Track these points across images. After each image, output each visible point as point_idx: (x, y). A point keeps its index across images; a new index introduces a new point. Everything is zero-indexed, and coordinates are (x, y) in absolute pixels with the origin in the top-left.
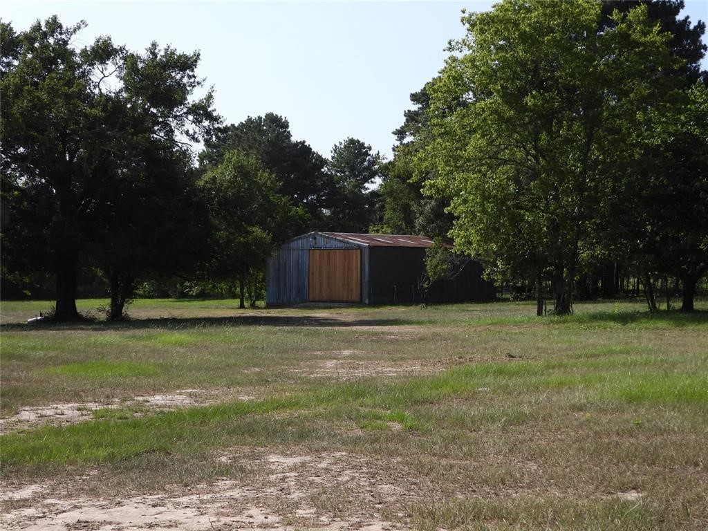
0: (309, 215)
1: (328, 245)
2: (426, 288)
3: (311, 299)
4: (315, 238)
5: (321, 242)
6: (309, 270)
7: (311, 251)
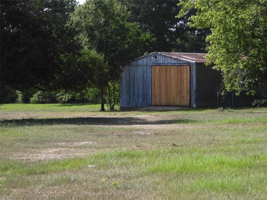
0: (155, 39)
1: (166, 62)
2: (223, 96)
3: (153, 104)
4: (156, 57)
5: (161, 60)
6: (151, 82)
7: (153, 67)
